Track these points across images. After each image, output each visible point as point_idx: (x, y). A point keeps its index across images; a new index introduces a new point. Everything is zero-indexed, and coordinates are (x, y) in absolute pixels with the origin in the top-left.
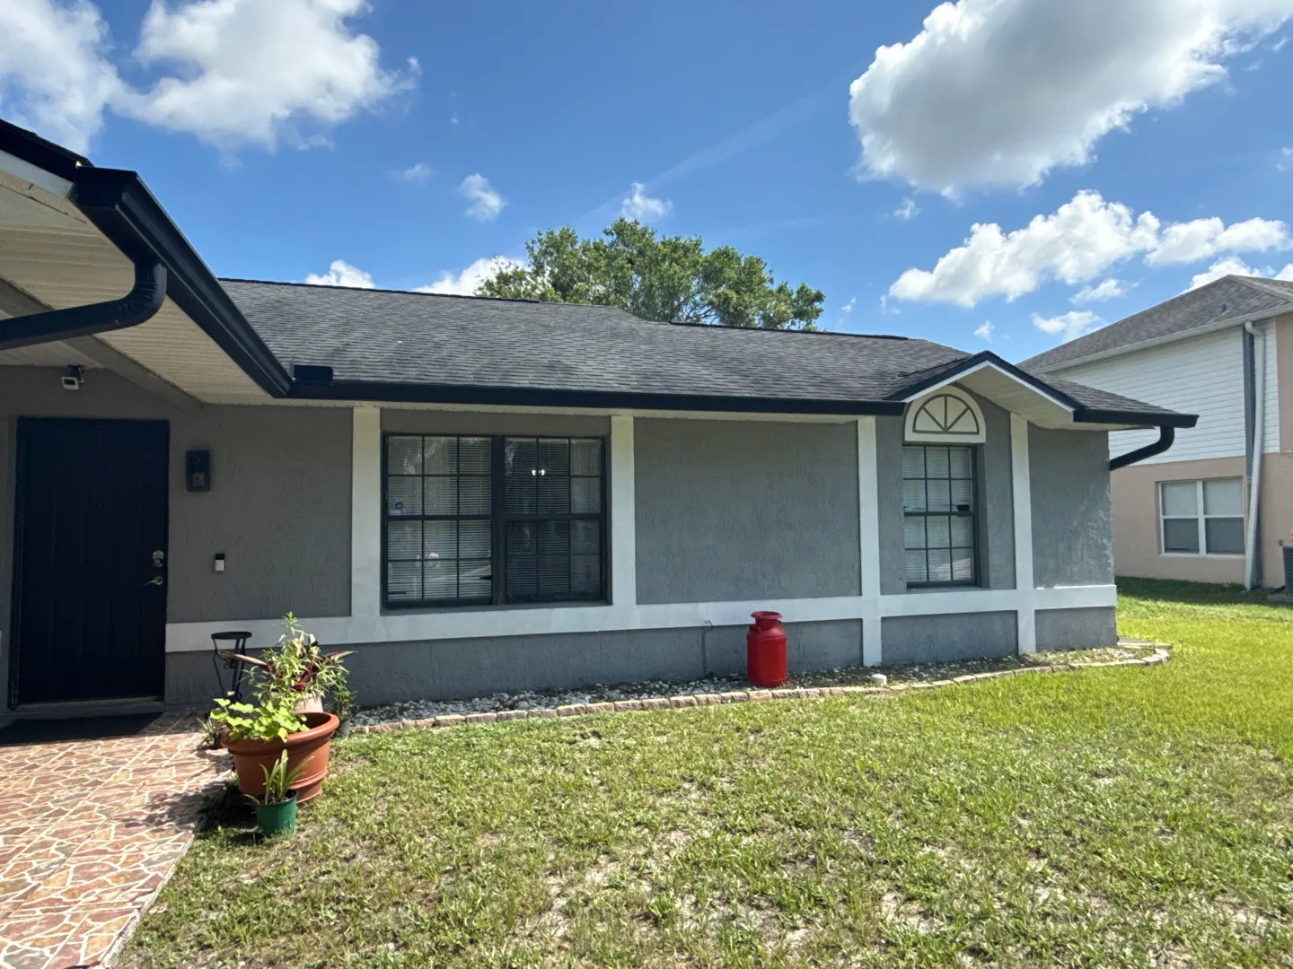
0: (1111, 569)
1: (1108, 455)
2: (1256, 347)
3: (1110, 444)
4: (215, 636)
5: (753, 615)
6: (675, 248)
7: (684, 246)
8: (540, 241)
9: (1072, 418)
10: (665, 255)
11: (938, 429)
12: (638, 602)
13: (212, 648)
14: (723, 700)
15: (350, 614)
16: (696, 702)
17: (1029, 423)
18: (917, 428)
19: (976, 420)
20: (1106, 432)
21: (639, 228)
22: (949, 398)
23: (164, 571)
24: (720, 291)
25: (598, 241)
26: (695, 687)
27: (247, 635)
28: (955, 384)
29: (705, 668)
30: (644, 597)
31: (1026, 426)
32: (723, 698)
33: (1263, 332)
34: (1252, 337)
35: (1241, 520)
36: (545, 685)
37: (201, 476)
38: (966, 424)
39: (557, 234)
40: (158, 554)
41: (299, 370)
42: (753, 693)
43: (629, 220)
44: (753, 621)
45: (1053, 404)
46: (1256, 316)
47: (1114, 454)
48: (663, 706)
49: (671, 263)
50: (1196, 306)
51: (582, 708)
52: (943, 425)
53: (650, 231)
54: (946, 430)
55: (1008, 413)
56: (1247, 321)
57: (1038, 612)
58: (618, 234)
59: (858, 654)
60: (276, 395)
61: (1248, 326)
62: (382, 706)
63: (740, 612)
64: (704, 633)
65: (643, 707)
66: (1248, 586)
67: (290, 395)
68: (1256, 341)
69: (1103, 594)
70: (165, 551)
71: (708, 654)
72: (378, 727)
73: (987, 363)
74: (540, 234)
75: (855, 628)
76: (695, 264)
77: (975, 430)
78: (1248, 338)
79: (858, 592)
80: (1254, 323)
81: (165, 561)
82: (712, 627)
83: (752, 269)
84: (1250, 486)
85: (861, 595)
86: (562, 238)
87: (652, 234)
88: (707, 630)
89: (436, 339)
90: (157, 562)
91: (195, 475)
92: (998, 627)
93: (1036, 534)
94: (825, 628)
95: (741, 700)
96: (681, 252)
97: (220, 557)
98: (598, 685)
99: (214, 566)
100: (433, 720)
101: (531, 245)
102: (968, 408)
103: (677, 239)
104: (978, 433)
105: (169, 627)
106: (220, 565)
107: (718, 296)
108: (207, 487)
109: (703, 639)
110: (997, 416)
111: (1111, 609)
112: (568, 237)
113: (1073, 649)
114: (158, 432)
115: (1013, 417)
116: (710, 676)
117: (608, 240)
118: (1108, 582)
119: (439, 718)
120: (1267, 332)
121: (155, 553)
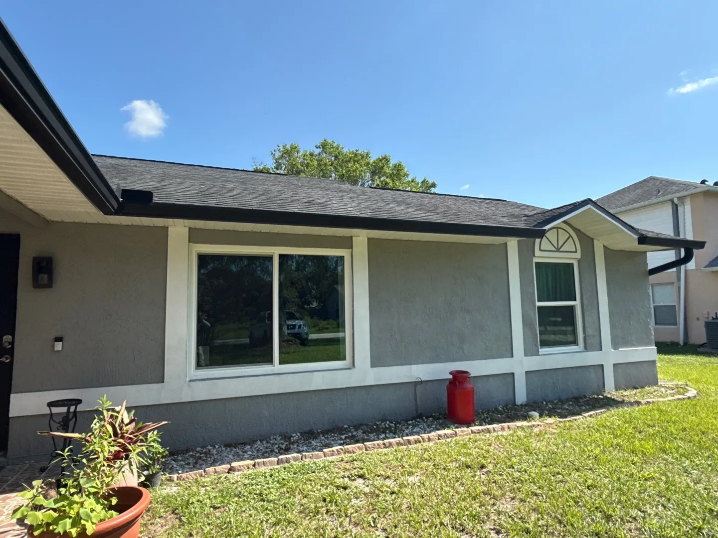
0: (653, 337)
1: (647, 267)
2: (679, 212)
3: (648, 259)
4: (51, 405)
5: (451, 373)
6: (356, 155)
7: (361, 155)
8: (279, 150)
9: (637, 242)
10: (351, 158)
11: (554, 249)
12: (372, 366)
13: (49, 412)
14: (439, 437)
15: (163, 382)
16: (421, 440)
17: (604, 246)
18: (542, 248)
19: (575, 244)
20: (645, 253)
21: (335, 145)
22: (559, 230)
23: (11, 352)
24: (382, 179)
25: (312, 151)
26: (414, 426)
27: (79, 401)
28: (565, 222)
29: (417, 412)
30: (377, 361)
31: (603, 247)
32: (440, 436)
33: (683, 204)
34: (677, 206)
35: (674, 306)
36: (307, 429)
37: (45, 277)
38: (570, 246)
39: (288, 147)
40: (7, 338)
41: (125, 192)
42: (458, 430)
43: (330, 141)
44: (451, 377)
45: (626, 233)
46: (679, 195)
47: (651, 266)
48: (399, 444)
49: (354, 164)
50: (639, 191)
51: (341, 449)
52: (556, 247)
53: (341, 146)
54: (558, 250)
55: (593, 239)
56: (675, 197)
57: (615, 365)
58: (323, 148)
59: (512, 397)
60: (107, 212)
61: (676, 200)
62: (187, 451)
63: (442, 370)
64: (415, 386)
65: (385, 446)
66: (682, 343)
67: (117, 212)
68: (679, 208)
69: (648, 352)
70: (13, 335)
71: (418, 400)
72: (184, 475)
73: (589, 206)
74: (278, 146)
75: (510, 379)
76: (368, 164)
77: (575, 250)
78: (674, 207)
79: (511, 356)
80: (679, 198)
81: (12, 343)
82: (422, 381)
83: (398, 168)
84: (679, 288)
85: (512, 357)
86: (291, 148)
87: (343, 148)
88: (416, 384)
89: (227, 187)
90: (6, 344)
91: (41, 275)
92: (592, 375)
93: (611, 314)
94: (491, 379)
95: (451, 436)
96: (360, 157)
97: (59, 339)
98: (346, 426)
99: (53, 346)
100: (229, 466)
101: (274, 153)
102: (570, 236)
103: (357, 151)
104: (576, 252)
105: (12, 395)
106: (59, 346)
107: (382, 182)
108: (49, 285)
109: (415, 390)
110: (587, 242)
111: (654, 362)
112: (294, 148)
113: (637, 388)
114: (11, 242)
115: (595, 241)
116: (420, 416)
117: (317, 151)
118: (650, 344)
119: (234, 464)
120: (685, 203)
121: (4, 337)
